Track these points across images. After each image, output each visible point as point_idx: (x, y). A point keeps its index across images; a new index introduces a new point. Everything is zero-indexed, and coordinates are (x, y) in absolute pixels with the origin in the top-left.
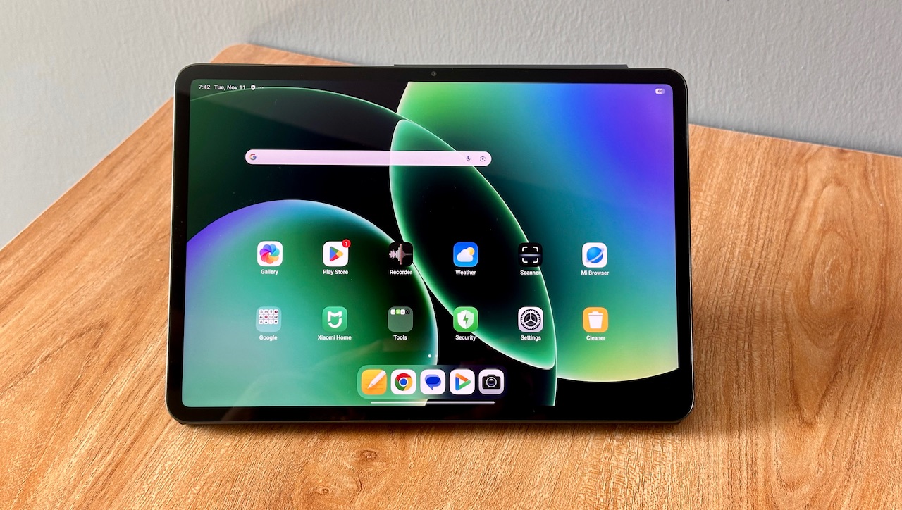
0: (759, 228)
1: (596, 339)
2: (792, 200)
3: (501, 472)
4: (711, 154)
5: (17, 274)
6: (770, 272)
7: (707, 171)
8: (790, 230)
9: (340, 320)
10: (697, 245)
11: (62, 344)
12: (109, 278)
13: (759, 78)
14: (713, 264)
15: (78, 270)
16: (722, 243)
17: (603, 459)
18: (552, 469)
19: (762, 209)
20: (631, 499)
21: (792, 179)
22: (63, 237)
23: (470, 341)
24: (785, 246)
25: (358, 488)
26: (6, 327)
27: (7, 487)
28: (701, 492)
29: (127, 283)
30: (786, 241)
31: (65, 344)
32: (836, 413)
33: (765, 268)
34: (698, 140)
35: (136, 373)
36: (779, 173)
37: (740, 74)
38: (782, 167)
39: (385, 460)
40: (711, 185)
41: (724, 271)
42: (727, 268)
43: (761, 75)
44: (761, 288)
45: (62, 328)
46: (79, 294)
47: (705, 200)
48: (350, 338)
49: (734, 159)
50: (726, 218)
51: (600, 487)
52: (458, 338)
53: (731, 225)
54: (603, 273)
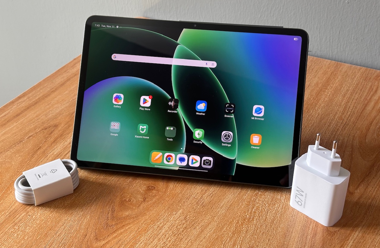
0: (350, 107)
1: (256, 148)
2: (369, 96)
3: (206, 200)
4: (336, 74)
5: (27, 103)
6: (350, 126)
7: (332, 80)
8: (364, 109)
9: (145, 130)
10: (319, 112)
11: (38, 132)
12: (63, 107)
13: (362, 40)
14: (324, 121)
15: (51, 103)
16: (331, 112)
17: (253, 199)
18: (229, 201)
19: (354, 99)
20: (261, 217)
21: (371, 86)
22: (49, 89)
23: (200, 144)
24: (360, 116)
25: (144, 201)
26: (17, 123)
27: (2, 186)
28: (293, 217)
29: (70, 110)
30: (361, 114)
31: (39, 132)
32: (365, 189)
33: (348, 124)
34: (331, 67)
35: (64, 146)
36: (366, 84)
37: (353, 38)
38: (368, 81)
39: (157, 190)
40: (332, 87)
41: (329, 124)
42: (330, 123)
43: (362, 38)
44: (344, 133)
45: (39, 126)
46: (49, 113)
47: (328, 93)
48: (148, 138)
49: (346, 76)
50: (335, 102)
51: (248, 211)
52: (195, 142)
53: (337, 105)
54: (261, 119)
